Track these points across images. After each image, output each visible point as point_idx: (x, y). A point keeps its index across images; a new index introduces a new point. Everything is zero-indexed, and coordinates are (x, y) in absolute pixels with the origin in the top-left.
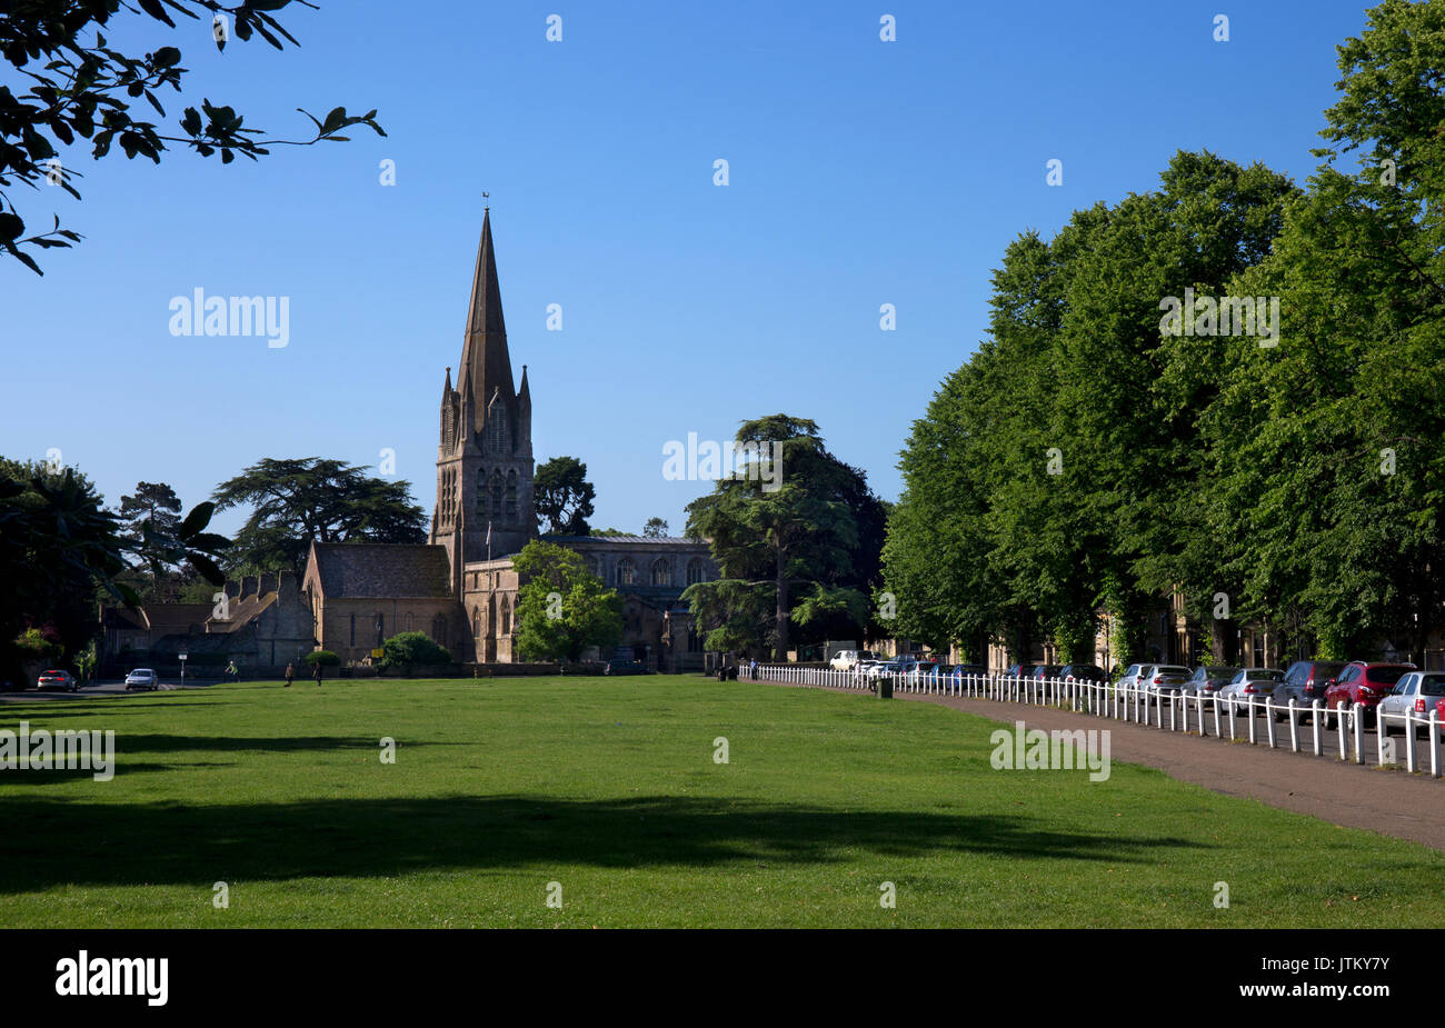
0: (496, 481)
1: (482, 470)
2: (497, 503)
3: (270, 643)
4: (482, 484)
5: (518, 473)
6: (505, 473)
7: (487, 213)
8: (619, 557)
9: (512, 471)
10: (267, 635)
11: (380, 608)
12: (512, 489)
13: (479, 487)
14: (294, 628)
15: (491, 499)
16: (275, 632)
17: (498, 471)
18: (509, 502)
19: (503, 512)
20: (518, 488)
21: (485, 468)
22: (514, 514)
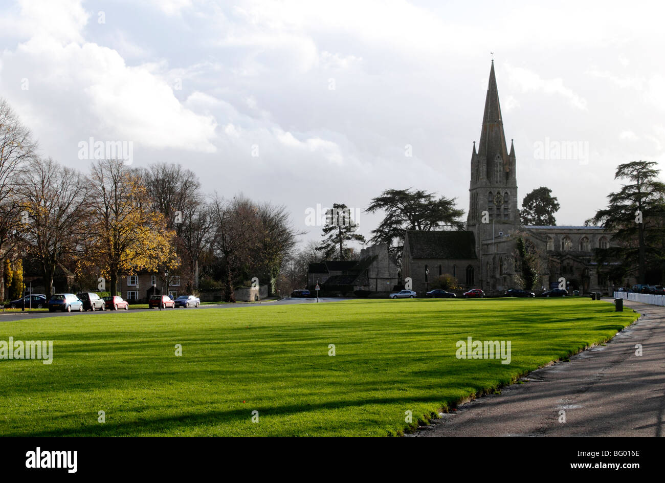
0: (498, 198)
1: (490, 193)
2: (498, 209)
3: (375, 280)
4: (490, 199)
5: (509, 194)
6: (503, 194)
7: (493, 63)
8: (562, 236)
9: (506, 193)
10: (374, 276)
11: (439, 263)
12: (506, 202)
13: (489, 201)
14: (387, 272)
15: (495, 207)
16: (378, 275)
17: (499, 193)
18: (505, 209)
19: (502, 214)
20: (510, 201)
21: (492, 191)
22: (507, 215)
